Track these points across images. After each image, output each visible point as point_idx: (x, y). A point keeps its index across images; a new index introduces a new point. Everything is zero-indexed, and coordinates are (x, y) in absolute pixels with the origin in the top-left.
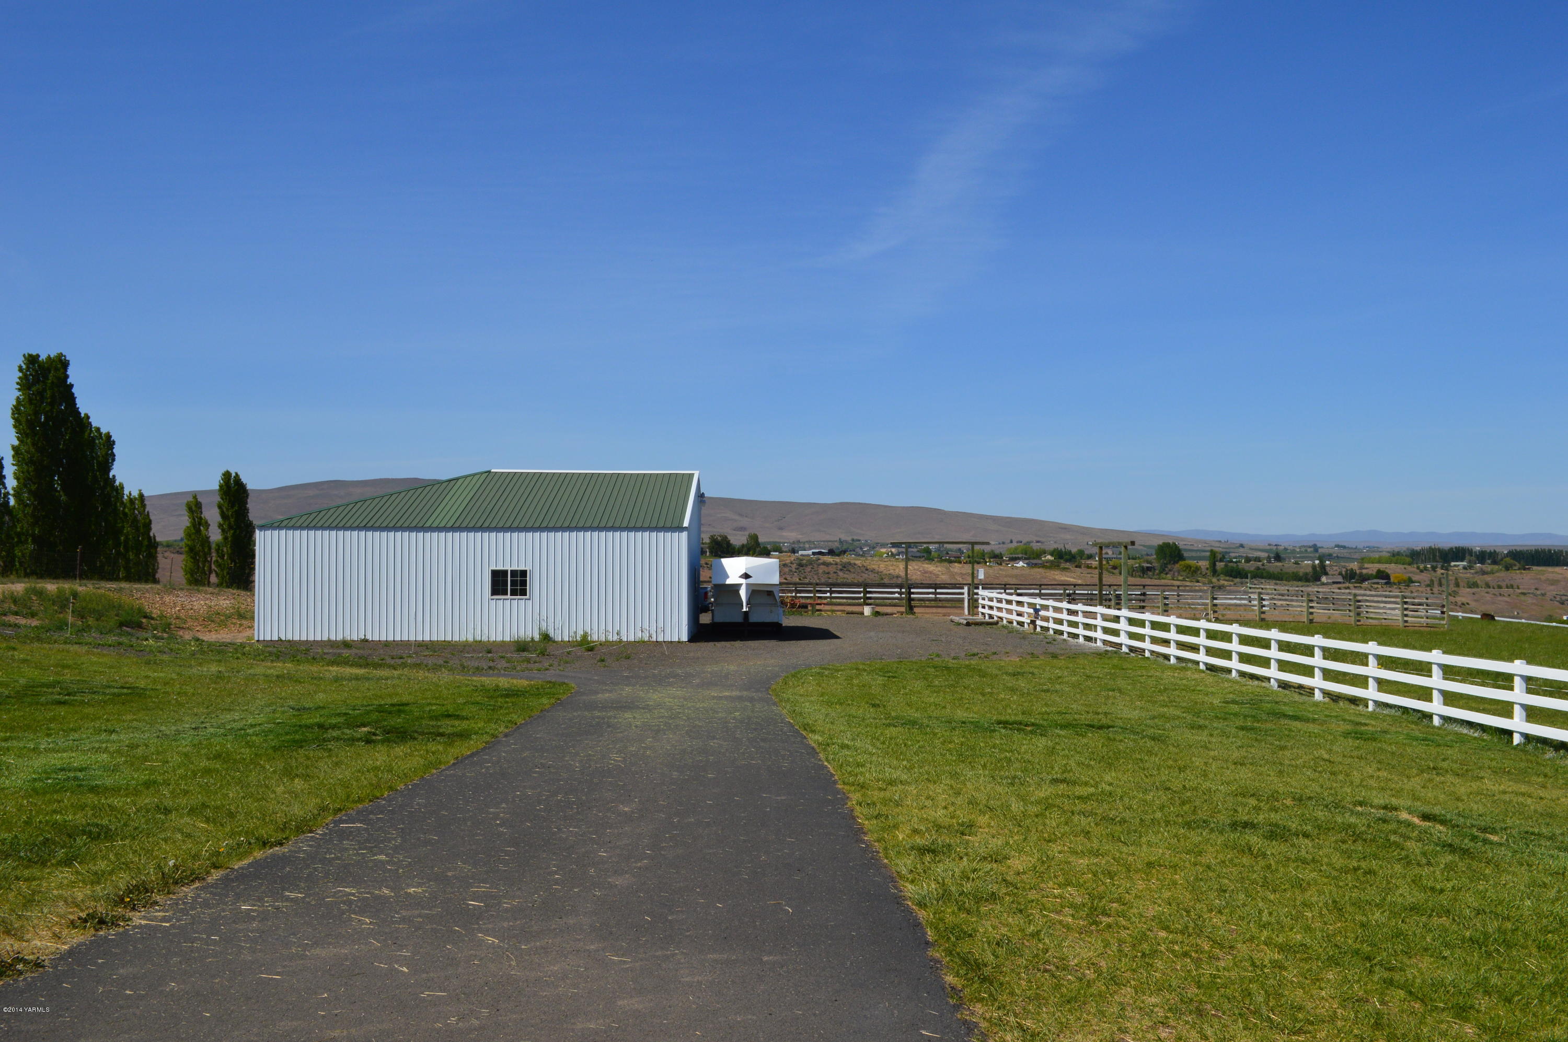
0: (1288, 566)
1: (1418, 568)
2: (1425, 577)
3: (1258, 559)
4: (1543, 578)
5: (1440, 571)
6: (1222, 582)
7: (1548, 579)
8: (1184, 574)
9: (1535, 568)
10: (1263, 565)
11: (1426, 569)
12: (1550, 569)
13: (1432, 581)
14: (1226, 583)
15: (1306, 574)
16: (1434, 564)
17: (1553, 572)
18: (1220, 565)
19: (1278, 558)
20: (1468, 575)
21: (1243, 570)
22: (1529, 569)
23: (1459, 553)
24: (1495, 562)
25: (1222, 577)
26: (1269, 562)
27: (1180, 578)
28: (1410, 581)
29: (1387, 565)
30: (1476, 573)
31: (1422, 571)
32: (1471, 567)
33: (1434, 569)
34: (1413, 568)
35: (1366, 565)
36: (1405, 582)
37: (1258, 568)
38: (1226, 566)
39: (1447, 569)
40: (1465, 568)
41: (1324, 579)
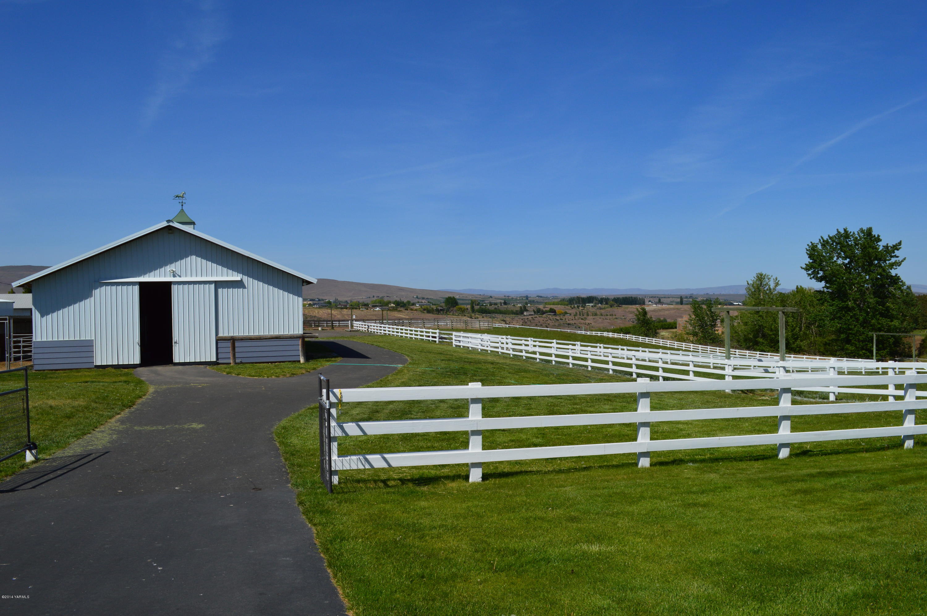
0: (510, 307)
1: (571, 307)
2: (573, 311)
3: (496, 304)
4: (627, 311)
5: (581, 308)
6: (477, 316)
7: (629, 311)
8: (459, 312)
9: (624, 306)
10: (498, 307)
11: (574, 307)
12: (630, 306)
13: (576, 313)
14: (478, 316)
15: (517, 311)
16: (578, 305)
17: (631, 308)
18: (476, 307)
19: (505, 303)
20: (594, 310)
21: (489, 309)
22: (621, 306)
23: (590, 299)
24: (607, 304)
25: (477, 313)
26: (501, 305)
27: (457, 314)
28: (566, 313)
29: (556, 306)
30: (597, 309)
31: (572, 308)
32: (595, 306)
33: (578, 307)
34: (569, 307)
35: (547, 306)
36: (563, 314)
37: (496, 308)
38: (480, 307)
39: (584, 307)
40: (592, 306)
41: (525, 313)
